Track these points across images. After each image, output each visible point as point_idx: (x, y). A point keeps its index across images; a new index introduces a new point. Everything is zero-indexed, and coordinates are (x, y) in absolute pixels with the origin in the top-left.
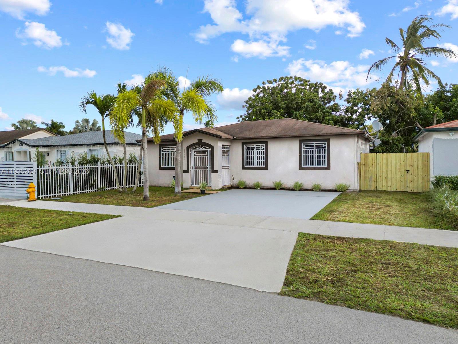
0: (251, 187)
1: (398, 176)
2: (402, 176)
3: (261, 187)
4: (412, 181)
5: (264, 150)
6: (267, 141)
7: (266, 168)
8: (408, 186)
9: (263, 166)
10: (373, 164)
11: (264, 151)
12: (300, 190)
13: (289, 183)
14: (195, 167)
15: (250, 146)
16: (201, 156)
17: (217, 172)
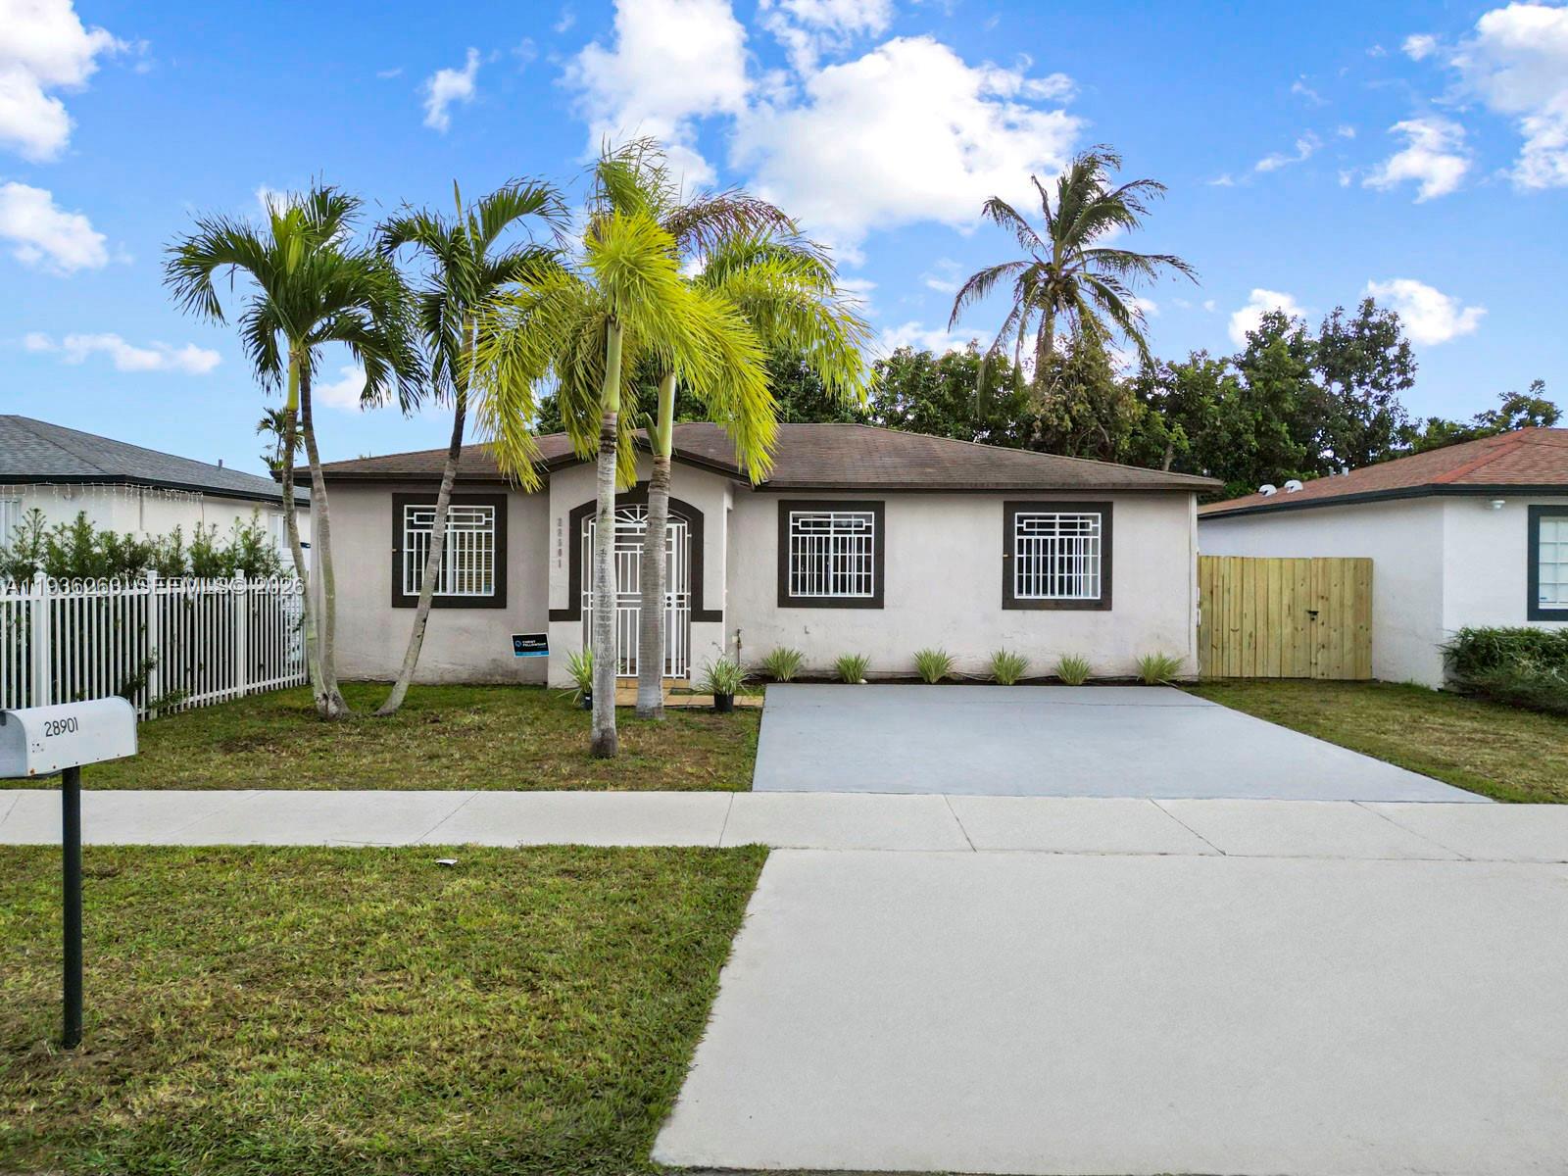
1: (1287, 630)
2: (1296, 629)
3: (872, 676)
4: (1323, 647)
5: (872, 536)
6: (883, 503)
7: (877, 603)
8: (1314, 661)
9: (864, 595)
10: (1212, 593)
11: (868, 540)
12: (1018, 683)
13: (969, 657)
15: (811, 515)
16: (638, 552)
17: (715, 616)
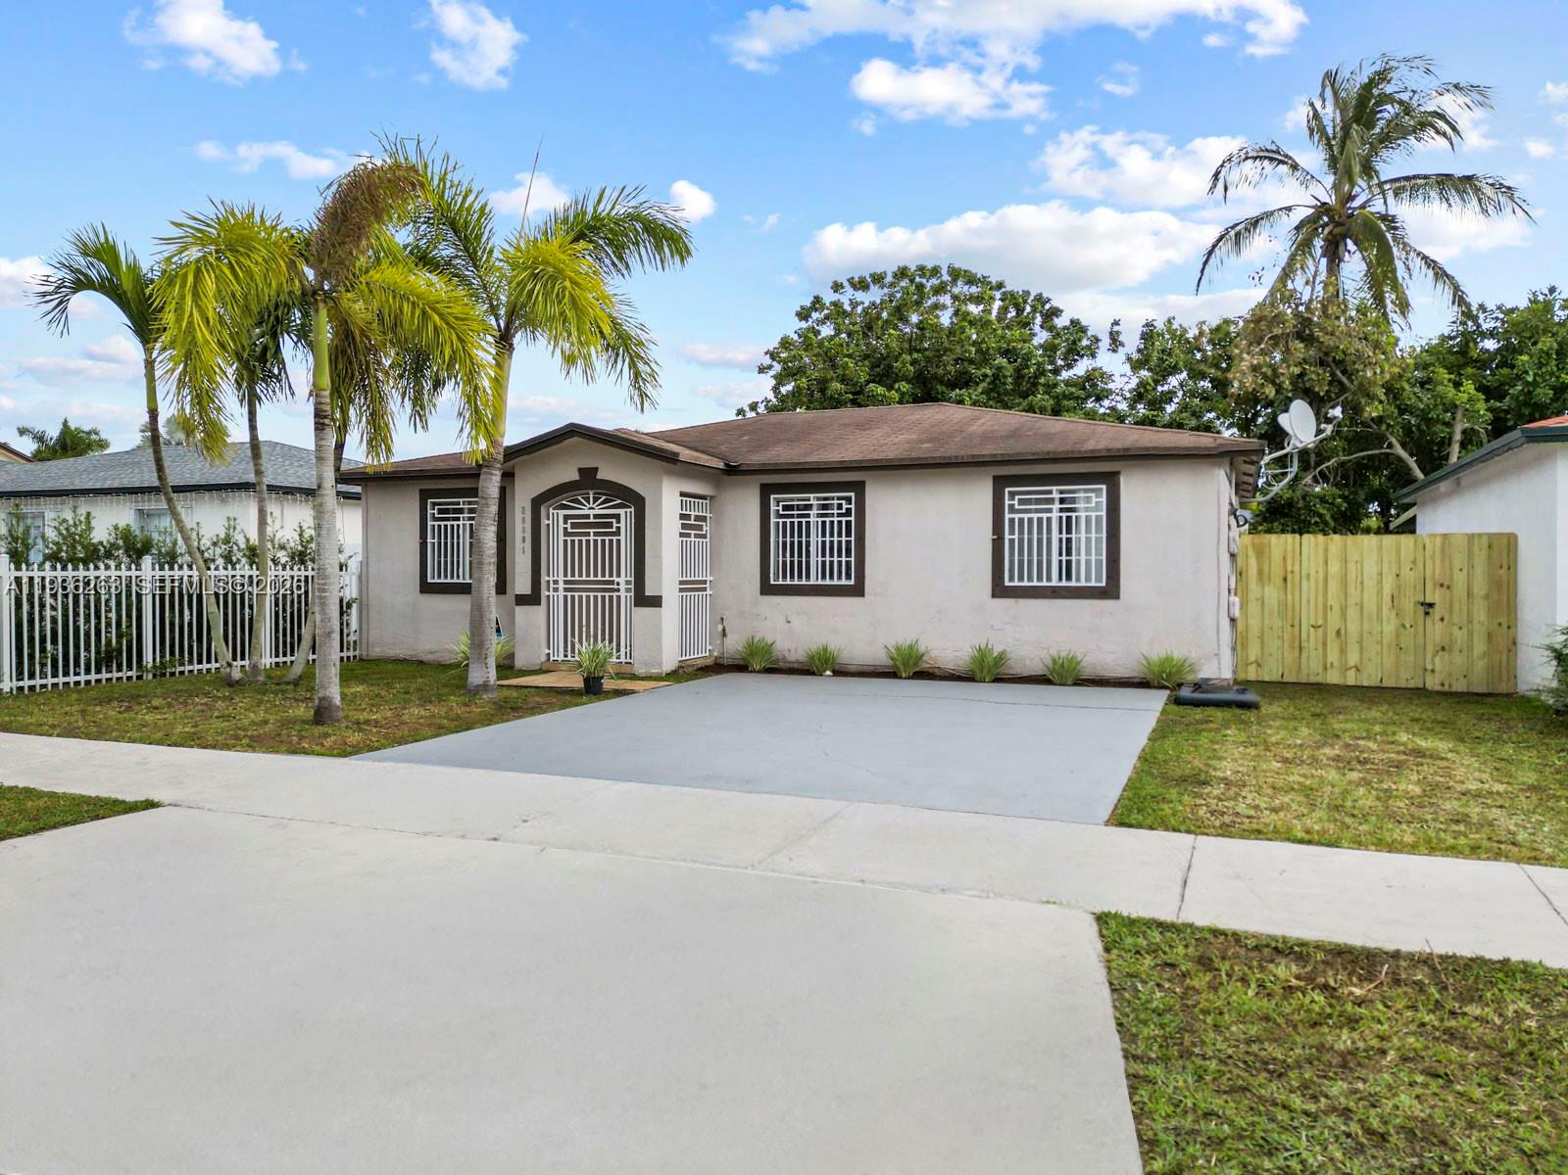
0: (796, 666)
1: (1389, 628)
2: (1404, 626)
3: (836, 668)
4: (1443, 649)
5: (852, 519)
6: (864, 482)
7: (858, 590)
8: (1429, 667)
9: (844, 582)
10: (1285, 579)
11: (848, 523)
12: (998, 680)
13: (950, 648)
14: (566, 582)
15: (795, 499)
16: (592, 538)
17: (656, 602)
